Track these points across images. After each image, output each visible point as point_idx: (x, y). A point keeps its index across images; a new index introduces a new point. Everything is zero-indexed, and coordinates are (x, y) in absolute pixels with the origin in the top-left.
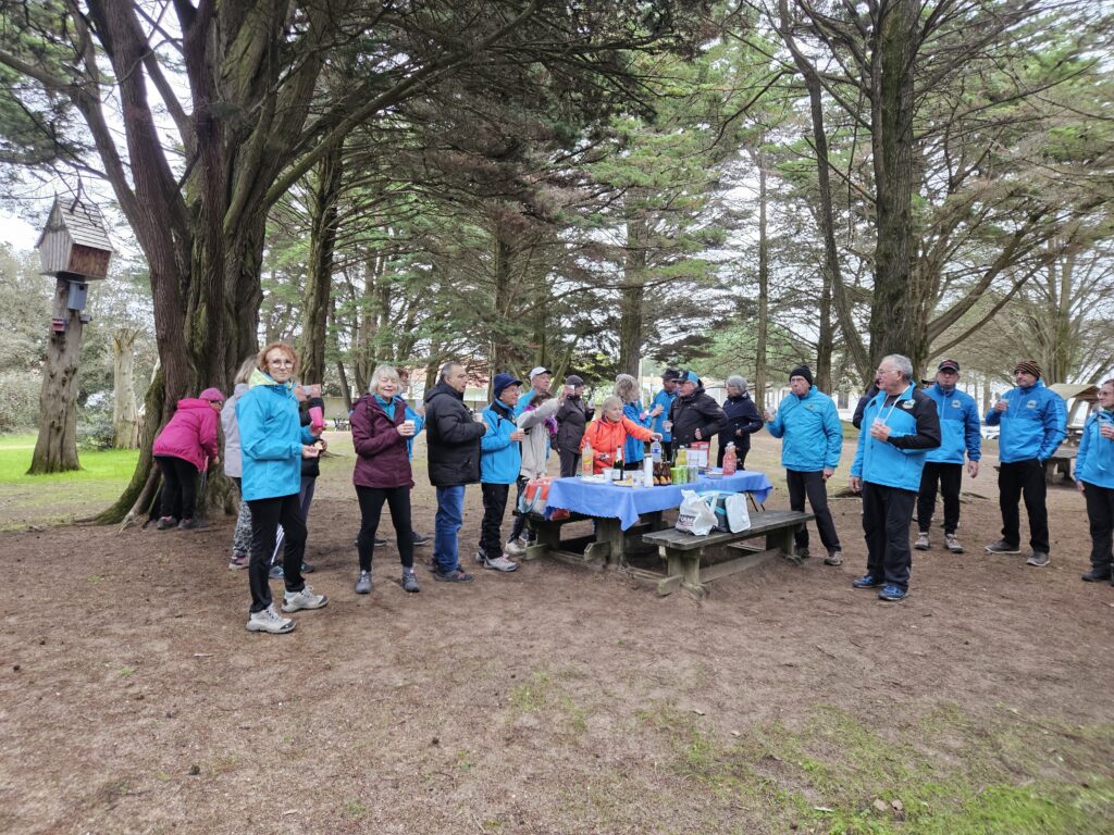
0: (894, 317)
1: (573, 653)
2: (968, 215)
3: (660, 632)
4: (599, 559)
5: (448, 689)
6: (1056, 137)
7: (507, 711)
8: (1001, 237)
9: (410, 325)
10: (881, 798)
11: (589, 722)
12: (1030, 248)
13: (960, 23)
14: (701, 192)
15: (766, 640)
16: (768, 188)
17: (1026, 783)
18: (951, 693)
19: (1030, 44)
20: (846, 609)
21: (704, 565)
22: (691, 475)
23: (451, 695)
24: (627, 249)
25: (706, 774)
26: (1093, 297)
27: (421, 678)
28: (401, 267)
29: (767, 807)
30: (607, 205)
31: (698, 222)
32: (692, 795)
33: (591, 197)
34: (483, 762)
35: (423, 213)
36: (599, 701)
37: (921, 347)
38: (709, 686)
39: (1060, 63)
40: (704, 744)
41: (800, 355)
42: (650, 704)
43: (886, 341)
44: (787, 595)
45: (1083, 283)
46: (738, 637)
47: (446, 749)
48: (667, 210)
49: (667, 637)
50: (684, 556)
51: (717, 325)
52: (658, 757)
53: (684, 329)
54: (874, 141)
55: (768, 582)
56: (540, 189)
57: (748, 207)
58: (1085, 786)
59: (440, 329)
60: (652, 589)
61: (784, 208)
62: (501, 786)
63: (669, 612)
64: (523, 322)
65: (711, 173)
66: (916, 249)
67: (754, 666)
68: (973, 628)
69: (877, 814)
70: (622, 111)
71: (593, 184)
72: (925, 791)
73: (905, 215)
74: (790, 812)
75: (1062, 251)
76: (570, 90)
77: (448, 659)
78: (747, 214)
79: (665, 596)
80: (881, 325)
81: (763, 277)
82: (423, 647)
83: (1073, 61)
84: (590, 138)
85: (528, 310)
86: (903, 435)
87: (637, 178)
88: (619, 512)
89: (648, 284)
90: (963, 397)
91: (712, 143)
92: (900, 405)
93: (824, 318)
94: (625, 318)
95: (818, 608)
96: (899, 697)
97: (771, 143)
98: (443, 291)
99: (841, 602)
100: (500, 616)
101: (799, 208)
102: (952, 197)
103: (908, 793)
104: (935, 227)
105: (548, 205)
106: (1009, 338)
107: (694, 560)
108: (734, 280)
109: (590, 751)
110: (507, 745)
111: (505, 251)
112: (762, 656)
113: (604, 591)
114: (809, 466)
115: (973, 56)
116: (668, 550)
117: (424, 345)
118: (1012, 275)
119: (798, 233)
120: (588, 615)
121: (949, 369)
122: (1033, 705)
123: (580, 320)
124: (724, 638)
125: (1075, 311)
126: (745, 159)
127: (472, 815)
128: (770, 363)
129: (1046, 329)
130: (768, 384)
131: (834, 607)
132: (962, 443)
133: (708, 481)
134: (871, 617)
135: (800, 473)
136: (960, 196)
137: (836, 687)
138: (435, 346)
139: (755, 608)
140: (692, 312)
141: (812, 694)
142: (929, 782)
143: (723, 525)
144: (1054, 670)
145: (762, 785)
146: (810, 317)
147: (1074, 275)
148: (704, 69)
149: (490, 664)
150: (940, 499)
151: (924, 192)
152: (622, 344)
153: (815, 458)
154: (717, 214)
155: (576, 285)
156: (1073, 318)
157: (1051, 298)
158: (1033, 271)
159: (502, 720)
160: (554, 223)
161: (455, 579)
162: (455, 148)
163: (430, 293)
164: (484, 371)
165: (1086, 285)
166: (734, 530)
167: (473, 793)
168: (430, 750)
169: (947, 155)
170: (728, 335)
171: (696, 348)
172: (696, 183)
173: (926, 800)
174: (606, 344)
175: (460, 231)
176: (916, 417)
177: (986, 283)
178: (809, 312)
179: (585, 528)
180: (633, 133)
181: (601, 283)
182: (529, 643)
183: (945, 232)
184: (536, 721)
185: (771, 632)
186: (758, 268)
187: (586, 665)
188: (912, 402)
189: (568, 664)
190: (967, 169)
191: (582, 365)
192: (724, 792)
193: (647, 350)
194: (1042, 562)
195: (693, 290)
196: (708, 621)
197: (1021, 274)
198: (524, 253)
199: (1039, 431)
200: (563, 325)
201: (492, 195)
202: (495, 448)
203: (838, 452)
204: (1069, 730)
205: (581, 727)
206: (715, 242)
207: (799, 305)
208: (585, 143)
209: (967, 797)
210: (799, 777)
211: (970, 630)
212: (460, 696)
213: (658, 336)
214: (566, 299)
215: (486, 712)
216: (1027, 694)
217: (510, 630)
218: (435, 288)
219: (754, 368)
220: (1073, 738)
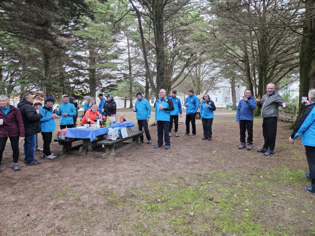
0: (162, 79)
1: (76, 179)
2: (178, 54)
3: (103, 168)
4: (84, 151)
5: (33, 198)
6: (195, 35)
7: (54, 201)
8: (185, 60)
9: (11, 81)
10: (159, 198)
11: (81, 198)
12: (191, 63)
13: (173, 3)
14: (111, 42)
15: (132, 165)
16: (129, 43)
17: (190, 187)
18: (175, 170)
19: (189, 11)
20: (152, 154)
21: (116, 148)
22: (111, 124)
23: (34, 200)
24: (89, 58)
25: (116, 204)
26: (205, 74)
27: (22, 197)
28: (6, 61)
29: (132, 208)
30: (82, 44)
31: (110, 51)
32: (112, 210)
33: (76, 41)
34: (46, 217)
35: (13, 42)
36: (84, 191)
37: (169, 87)
38: (117, 180)
39: (196, 17)
40: (115, 196)
41: (141, 89)
42: (100, 189)
43: (160, 86)
44: (138, 153)
45: (203, 71)
46: (125, 166)
47: (33, 216)
48: (101, 47)
49: (105, 170)
50: (109, 147)
51: (119, 81)
52: (102, 203)
53: (109, 82)
54: (154, 32)
55: (133, 150)
56: (58, 37)
57: (124, 48)
58: (202, 185)
59: (24, 82)
60: (101, 157)
61: (134, 49)
62: (52, 222)
63: (106, 163)
64: (56, 80)
65: (113, 37)
66: (167, 62)
67: (129, 173)
68: (180, 154)
69: (158, 202)
70: (84, 15)
71: (76, 37)
72: (169, 194)
73: (163, 53)
74: (137, 207)
75: (198, 63)
76: (65, 6)
77: (32, 189)
78: (124, 50)
79: (105, 158)
80: (159, 81)
81: (130, 68)
82: (22, 187)
83: (198, 17)
84: (74, 22)
85: (57, 76)
86: (166, 108)
87: (90, 37)
88: (90, 137)
89: (97, 69)
90: (178, 99)
91: (112, 28)
92: (164, 101)
93: (146, 79)
94: (90, 79)
95: (146, 155)
96: (164, 173)
97: (129, 30)
98: (24, 69)
99: (151, 152)
100: (51, 173)
101: (138, 49)
102: (174, 49)
103: (165, 196)
104: (171, 56)
105: (61, 43)
106: (188, 84)
107: (113, 147)
108: (122, 69)
109: (81, 206)
110: (54, 210)
111: (47, 57)
112: (131, 169)
113: (86, 160)
114: (143, 118)
115: (176, 13)
116: (105, 145)
117: (18, 88)
118: (188, 69)
119: (138, 56)
120: (81, 168)
121: (175, 92)
122: (192, 169)
123: (76, 79)
124: (121, 167)
125: (201, 78)
126: (122, 34)
127: (42, 233)
128: (133, 92)
129: (196, 82)
130: (133, 98)
131: (149, 154)
132: (178, 110)
133: (116, 125)
134: (158, 155)
135: (141, 120)
136: (176, 49)
137: (149, 174)
138: (22, 89)
139: (130, 158)
140: (111, 77)
141: (144, 177)
142: (170, 192)
143: (120, 136)
144: (196, 161)
145: (131, 203)
146: (143, 79)
147: (201, 69)
148: (109, 6)
149: (47, 188)
150: (174, 124)
151: (168, 47)
152: (90, 87)
153: (144, 116)
154: (116, 49)
155: (73, 69)
156: (201, 80)
157: (196, 75)
158: (192, 68)
159: (52, 204)
160: (64, 49)
161: (34, 164)
162: (23, 21)
163: (19, 70)
164: (42, 96)
165: (204, 71)
166: (123, 138)
167: (43, 227)
168: (26, 218)
169: (173, 38)
170: (122, 84)
171: (113, 88)
172: (109, 40)
173: (169, 196)
174: (85, 87)
175: (29, 49)
176: (169, 103)
177: (183, 71)
178: (143, 78)
179: (80, 142)
180: (88, 23)
181: (82, 68)
182: (61, 179)
183: (173, 58)
184: (64, 201)
185: (134, 163)
186: (128, 65)
187: (80, 182)
188: (167, 100)
189: (74, 183)
190: (177, 42)
191: (78, 94)
192: (120, 207)
193: (98, 89)
194: (195, 136)
195: (111, 71)
196: (117, 163)
197: (190, 69)
198: (54, 57)
199: (193, 107)
200: (70, 81)
201: (40, 38)
202: (45, 120)
203: (150, 114)
204: (199, 174)
205: (79, 200)
206: (116, 57)
207: (140, 76)
208: (72, 24)
209: (178, 193)
210: (140, 198)
211: (179, 154)
212: (37, 200)
213: (101, 85)
214: (71, 73)
215: (46, 202)
216: (191, 167)
217: (55, 177)
218: (20, 68)
219: (129, 93)
220: (200, 175)
